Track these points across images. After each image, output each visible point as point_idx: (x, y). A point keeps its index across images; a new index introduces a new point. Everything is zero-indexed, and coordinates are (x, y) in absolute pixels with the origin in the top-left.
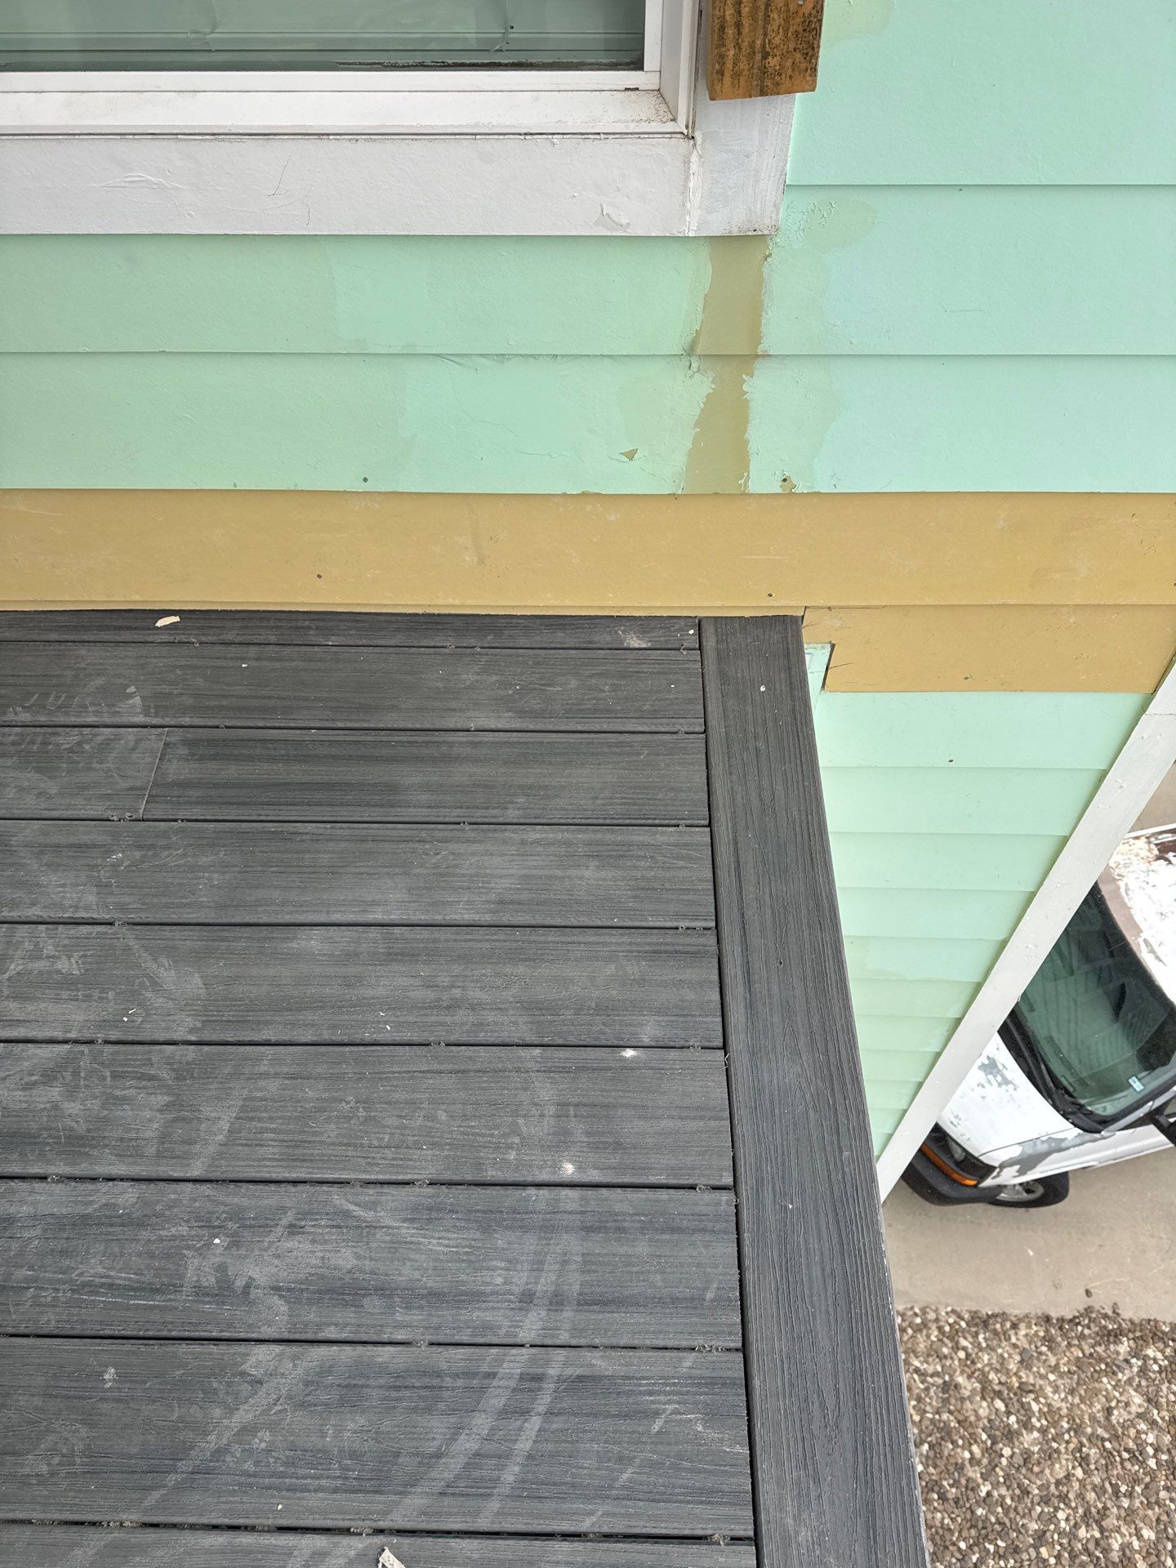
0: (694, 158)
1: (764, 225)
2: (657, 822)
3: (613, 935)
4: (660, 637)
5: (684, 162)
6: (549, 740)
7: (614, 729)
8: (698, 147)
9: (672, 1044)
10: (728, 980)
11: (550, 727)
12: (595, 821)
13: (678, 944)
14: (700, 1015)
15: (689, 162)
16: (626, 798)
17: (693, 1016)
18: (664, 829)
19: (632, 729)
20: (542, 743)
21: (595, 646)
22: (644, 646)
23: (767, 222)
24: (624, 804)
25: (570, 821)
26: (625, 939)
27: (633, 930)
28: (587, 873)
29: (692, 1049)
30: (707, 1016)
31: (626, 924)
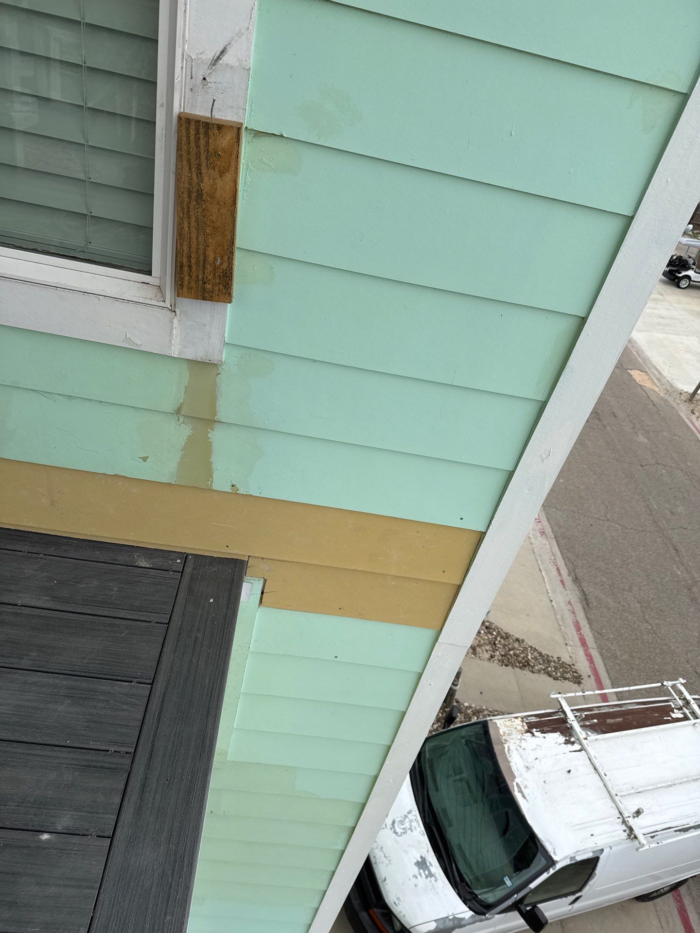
0: (175, 321)
1: (215, 359)
2: (119, 678)
3: (64, 752)
4: (159, 562)
5: (170, 322)
6: (67, 617)
7: (111, 615)
8: (178, 316)
9: (77, 832)
10: (129, 789)
11: (70, 609)
12: (79, 674)
13: (105, 762)
14: (102, 813)
15: (173, 322)
16: (103, 660)
17: (98, 813)
18: (122, 683)
19: (122, 617)
20: (62, 618)
21: (118, 562)
22: (148, 566)
23: (216, 358)
24: (101, 664)
25: (62, 672)
26: (71, 755)
27: (77, 750)
28: (60, 708)
29: (89, 837)
30: (107, 813)
31: (75, 745)
